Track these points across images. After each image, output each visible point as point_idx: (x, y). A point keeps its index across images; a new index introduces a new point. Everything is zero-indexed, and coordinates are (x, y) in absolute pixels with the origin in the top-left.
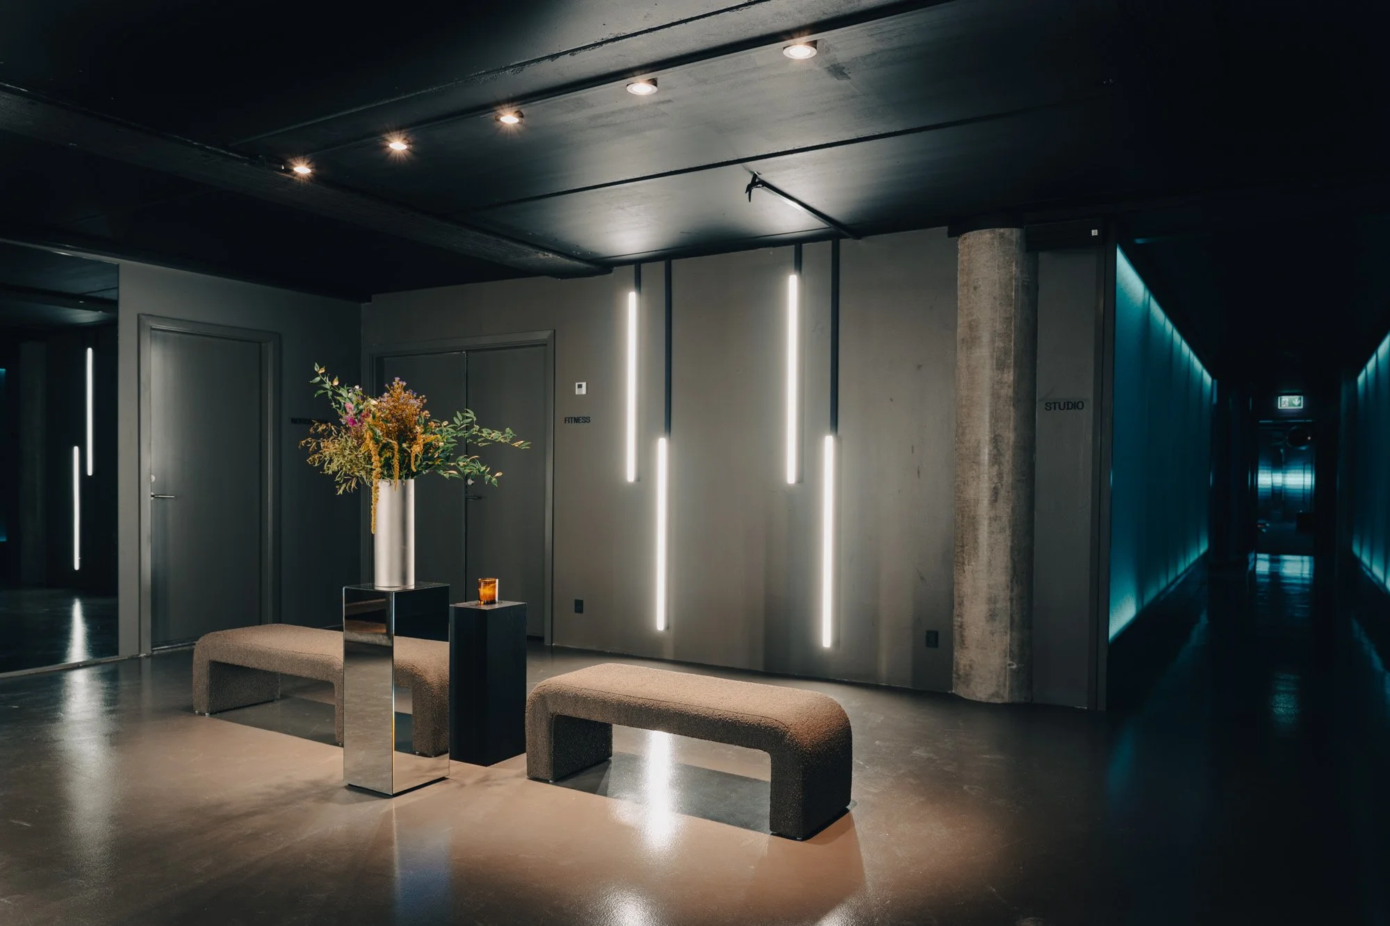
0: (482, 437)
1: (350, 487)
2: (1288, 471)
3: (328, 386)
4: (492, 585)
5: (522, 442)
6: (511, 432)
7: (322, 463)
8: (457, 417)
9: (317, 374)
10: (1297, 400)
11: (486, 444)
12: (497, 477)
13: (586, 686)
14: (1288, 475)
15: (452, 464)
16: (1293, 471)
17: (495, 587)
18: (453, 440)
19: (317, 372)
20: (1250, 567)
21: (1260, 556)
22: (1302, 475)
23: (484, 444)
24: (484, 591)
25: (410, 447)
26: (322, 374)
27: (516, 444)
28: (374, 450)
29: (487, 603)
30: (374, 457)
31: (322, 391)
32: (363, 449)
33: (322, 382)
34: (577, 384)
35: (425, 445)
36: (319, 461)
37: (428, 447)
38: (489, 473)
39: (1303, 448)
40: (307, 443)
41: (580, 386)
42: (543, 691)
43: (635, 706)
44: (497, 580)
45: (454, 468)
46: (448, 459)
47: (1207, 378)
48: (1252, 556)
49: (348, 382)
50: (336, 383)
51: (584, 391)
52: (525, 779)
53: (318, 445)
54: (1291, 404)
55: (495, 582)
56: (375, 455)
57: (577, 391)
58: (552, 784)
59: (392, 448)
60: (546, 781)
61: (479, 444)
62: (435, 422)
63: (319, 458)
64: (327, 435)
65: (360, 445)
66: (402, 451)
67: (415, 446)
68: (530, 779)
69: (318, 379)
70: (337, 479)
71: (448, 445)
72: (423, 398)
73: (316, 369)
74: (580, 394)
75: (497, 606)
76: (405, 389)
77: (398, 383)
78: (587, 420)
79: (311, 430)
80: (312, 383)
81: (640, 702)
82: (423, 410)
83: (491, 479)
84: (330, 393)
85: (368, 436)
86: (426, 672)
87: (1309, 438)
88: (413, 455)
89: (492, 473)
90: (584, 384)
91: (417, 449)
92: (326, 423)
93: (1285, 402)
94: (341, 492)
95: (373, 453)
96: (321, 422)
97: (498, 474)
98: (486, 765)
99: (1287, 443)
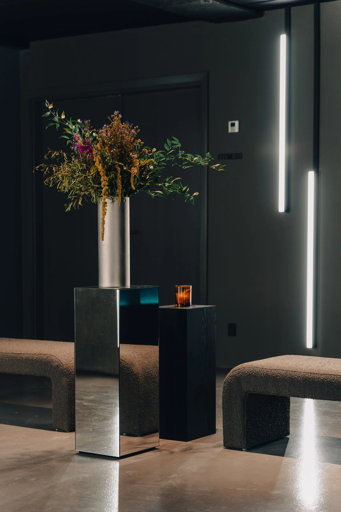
0: (186, 160)
1: (77, 204)
3: (56, 119)
4: (187, 290)
5: (218, 165)
6: (210, 157)
7: (55, 185)
8: (167, 144)
9: (48, 110)
11: (188, 167)
12: (194, 196)
13: (275, 368)
15: (160, 185)
17: (189, 292)
18: (164, 164)
19: (48, 108)
23: (186, 167)
24: (181, 295)
25: (130, 169)
26: (51, 109)
27: (214, 167)
28: (103, 171)
29: (182, 305)
30: (102, 177)
31: (52, 124)
32: (93, 172)
33: (52, 116)
34: (230, 123)
35: (140, 168)
36: (53, 183)
37: (142, 169)
38: (188, 193)
40: (41, 168)
41: (233, 125)
42: (238, 373)
43: (318, 381)
44: (191, 286)
45: (161, 188)
46: (156, 180)
49: (72, 116)
50: (63, 117)
51: (236, 129)
52: (222, 449)
53: (51, 169)
55: (189, 288)
56: (103, 176)
57: (230, 130)
58: (245, 451)
59: (116, 170)
60: (241, 449)
61: (183, 167)
62: (148, 149)
63: (54, 179)
64: (59, 161)
65: (89, 169)
66: (123, 172)
67: (133, 168)
68: (226, 448)
69: (49, 113)
70: (69, 197)
71: (158, 168)
72: (137, 129)
73: (47, 105)
74: (233, 131)
75: (191, 307)
76: (122, 121)
77: (117, 116)
78: (239, 156)
79: (45, 157)
80: (44, 117)
81: (323, 377)
82: (136, 138)
83: (190, 197)
84: (58, 125)
85: (97, 160)
86: (132, 364)
88: (133, 176)
89: (191, 193)
90: (237, 123)
91: (135, 171)
92: (58, 150)
94: (69, 209)
95: (101, 174)
96: (54, 150)
97: (195, 194)
98: (186, 440)
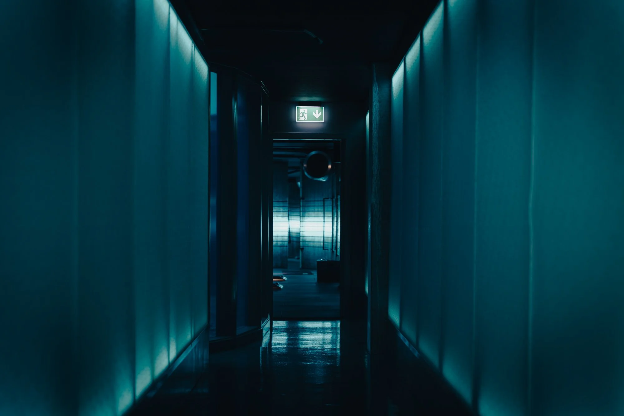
2: (307, 214)
10: (317, 111)
14: (307, 219)
16: (312, 214)
20: (265, 340)
21: (278, 324)
22: (321, 219)
39: (323, 180)
47: (202, 67)
48: (266, 326)
54: (310, 116)
87: (330, 167)
93: (303, 113)
99: (306, 173)
